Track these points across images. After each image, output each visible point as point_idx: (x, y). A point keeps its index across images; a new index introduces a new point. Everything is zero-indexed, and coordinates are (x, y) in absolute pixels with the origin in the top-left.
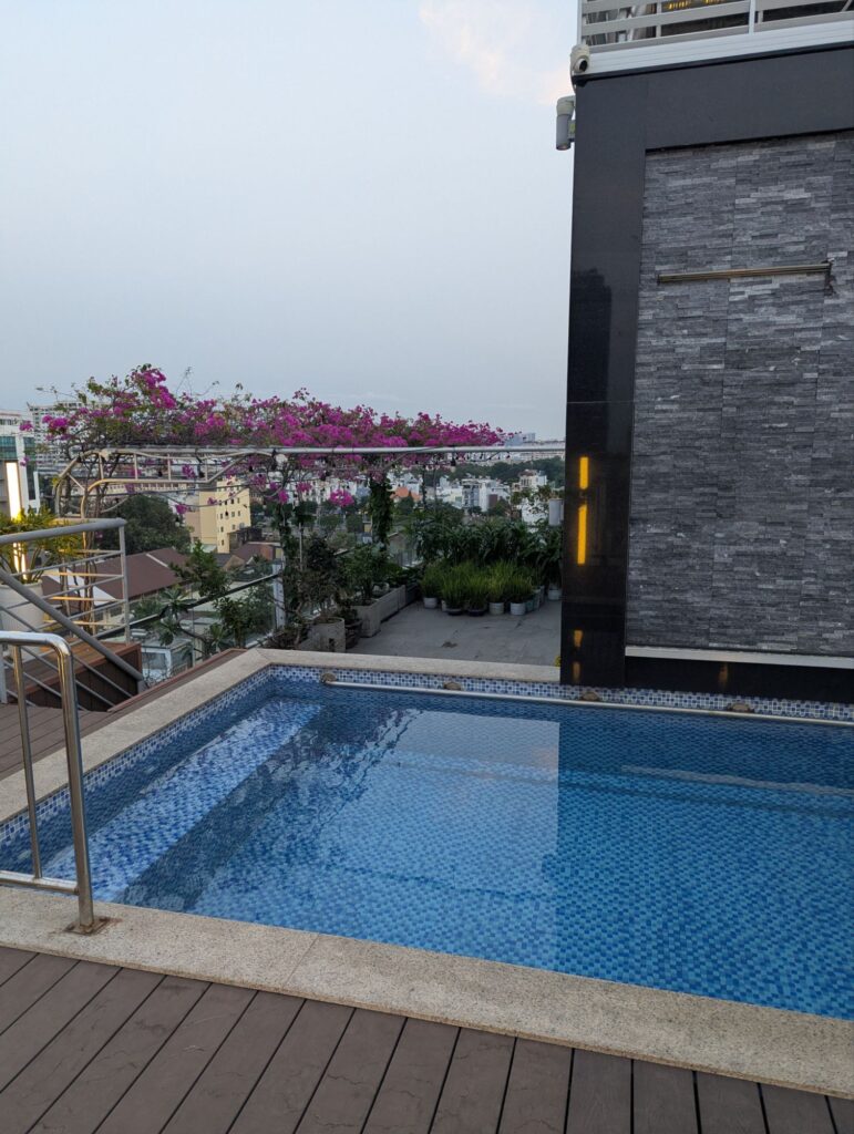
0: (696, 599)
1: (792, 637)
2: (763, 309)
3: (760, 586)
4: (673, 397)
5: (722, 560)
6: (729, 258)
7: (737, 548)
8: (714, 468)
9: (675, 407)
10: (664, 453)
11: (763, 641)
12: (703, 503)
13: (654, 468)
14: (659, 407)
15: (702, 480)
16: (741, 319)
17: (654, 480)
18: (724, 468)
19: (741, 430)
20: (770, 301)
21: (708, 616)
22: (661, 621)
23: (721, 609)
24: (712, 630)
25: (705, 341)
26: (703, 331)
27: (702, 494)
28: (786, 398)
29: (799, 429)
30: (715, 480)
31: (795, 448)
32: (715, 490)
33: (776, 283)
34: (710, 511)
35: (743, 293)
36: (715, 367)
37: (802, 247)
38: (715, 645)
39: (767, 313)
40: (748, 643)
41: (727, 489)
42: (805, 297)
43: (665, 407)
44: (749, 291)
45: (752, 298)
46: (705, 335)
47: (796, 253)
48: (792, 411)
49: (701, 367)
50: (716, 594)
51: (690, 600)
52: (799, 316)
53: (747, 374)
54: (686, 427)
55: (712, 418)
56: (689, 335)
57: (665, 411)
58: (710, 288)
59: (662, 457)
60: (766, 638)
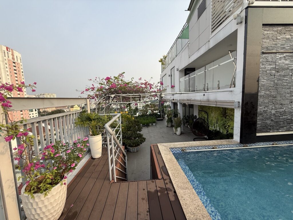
0: (268, 122)
1: (285, 128)
2: (282, 60)
3: (280, 118)
4: (265, 78)
5: (273, 113)
6: (276, 49)
7: (276, 110)
8: (272, 93)
9: (265, 80)
10: (263, 90)
11: (280, 129)
12: (270, 101)
13: (261, 94)
15: (270, 96)
16: (278, 62)
17: (261, 96)
18: (274, 93)
19: (278, 85)
20: (283, 58)
21: (271, 125)
22: (261, 127)
23: (272, 123)
24: (271, 128)
25: (272, 66)
26: (272, 64)
27: (270, 99)
28: (286, 79)
29: (288, 85)
30: (272, 96)
31: (287, 89)
32: (272, 98)
33: (285, 55)
34: (271, 103)
35: (279, 56)
36: (273, 72)
37: (289, 48)
38: (271, 131)
40: (277, 130)
41: (275, 98)
42: (290, 58)
43: (263, 80)
44: (280, 56)
45: (281, 58)
46: (271, 65)
47: (288, 49)
48: (287, 81)
49: (271, 72)
50: (272, 120)
51: (267, 122)
52: (289, 61)
53: (279, 73)
54: (268, 85)
55: (272, 83)
56: (269, 65)
58: (273, 55)
60: (281, 128)
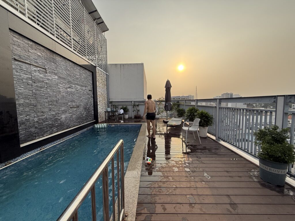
0: (33, 130)
1: (49, 132)
2: (37, 73)
3: (43, 124)
4: (22, 86)
5: (36, 120)
6: (29, 61)
7: (39, 118)
8: (32, 102)
9: (23, 89)
10: (21, 99)
11: (45, 134)
12: (31, 109)
13: (19, 102)
14: (19, 88)
15: (31, 105)
16: (34, 73)
17: (20, 105)
18: (34, 102)
19: (36, 95)
20: (38, 72)
21: (35, 132)
22: (26, 137)
23: (37, 130)
24: (36, 135)
25: (27, 76)
26: (27, 74)
27: (31, 108)
28: (43, 90)
29: (46, 95)
30: (33, 105)
31: (45, 99)
32: (33, 107)
33: (39, 69)
34: (32, 111)
35: (33, 68)
36: (30, 82)
37: (41, 64)
38: (37, 138)
39: (37, 74)
40: (42, 135)
41: (35, 106)
42: (43, 73)
43: (20, 88)
44: (34, 69)
45: (35, 70)
46: (27, 75)
47: (41, 65)
48: (44, 92)
49: (27, 81)
50: (36, 128)
51: (31, 130)
52: (43, 75)
53: (36, 84)
54: (26, 93)
55: (31, 92)
56: (24, 74)
57: (20, 89)
58: (27, 65)
59: (21, 100)
60: (45, 133)
